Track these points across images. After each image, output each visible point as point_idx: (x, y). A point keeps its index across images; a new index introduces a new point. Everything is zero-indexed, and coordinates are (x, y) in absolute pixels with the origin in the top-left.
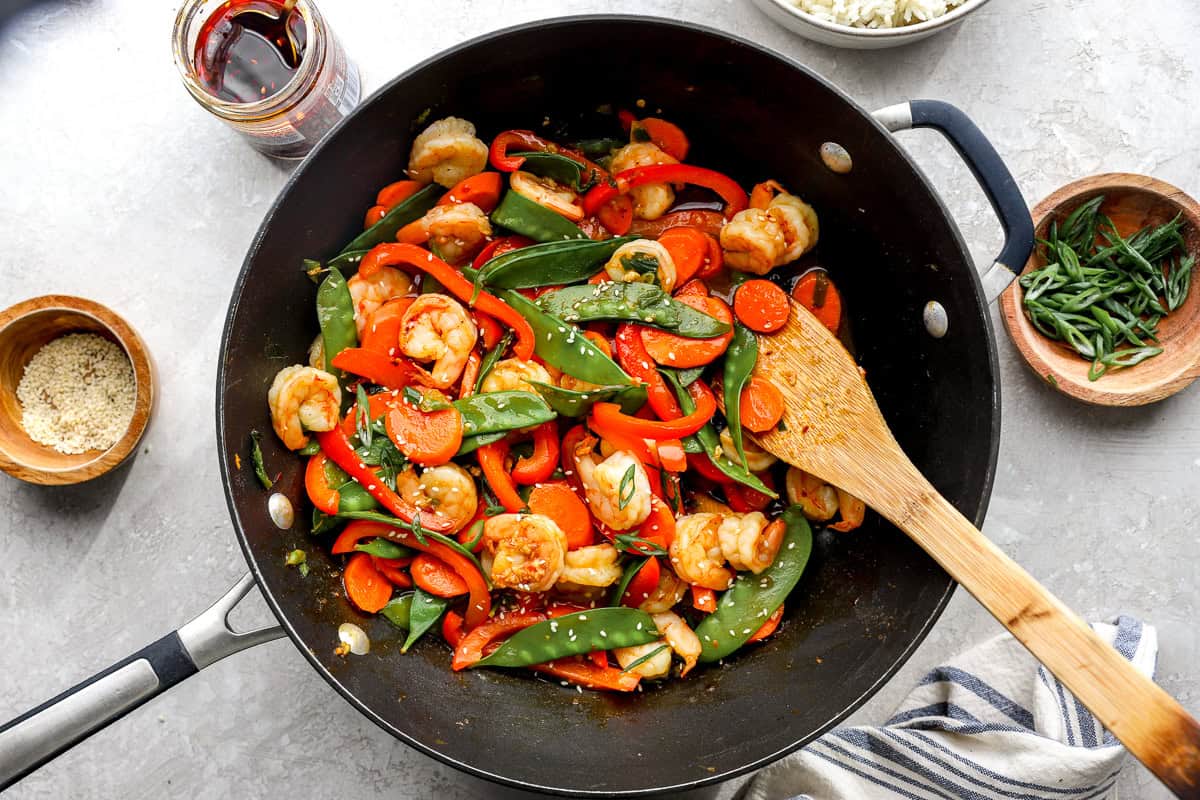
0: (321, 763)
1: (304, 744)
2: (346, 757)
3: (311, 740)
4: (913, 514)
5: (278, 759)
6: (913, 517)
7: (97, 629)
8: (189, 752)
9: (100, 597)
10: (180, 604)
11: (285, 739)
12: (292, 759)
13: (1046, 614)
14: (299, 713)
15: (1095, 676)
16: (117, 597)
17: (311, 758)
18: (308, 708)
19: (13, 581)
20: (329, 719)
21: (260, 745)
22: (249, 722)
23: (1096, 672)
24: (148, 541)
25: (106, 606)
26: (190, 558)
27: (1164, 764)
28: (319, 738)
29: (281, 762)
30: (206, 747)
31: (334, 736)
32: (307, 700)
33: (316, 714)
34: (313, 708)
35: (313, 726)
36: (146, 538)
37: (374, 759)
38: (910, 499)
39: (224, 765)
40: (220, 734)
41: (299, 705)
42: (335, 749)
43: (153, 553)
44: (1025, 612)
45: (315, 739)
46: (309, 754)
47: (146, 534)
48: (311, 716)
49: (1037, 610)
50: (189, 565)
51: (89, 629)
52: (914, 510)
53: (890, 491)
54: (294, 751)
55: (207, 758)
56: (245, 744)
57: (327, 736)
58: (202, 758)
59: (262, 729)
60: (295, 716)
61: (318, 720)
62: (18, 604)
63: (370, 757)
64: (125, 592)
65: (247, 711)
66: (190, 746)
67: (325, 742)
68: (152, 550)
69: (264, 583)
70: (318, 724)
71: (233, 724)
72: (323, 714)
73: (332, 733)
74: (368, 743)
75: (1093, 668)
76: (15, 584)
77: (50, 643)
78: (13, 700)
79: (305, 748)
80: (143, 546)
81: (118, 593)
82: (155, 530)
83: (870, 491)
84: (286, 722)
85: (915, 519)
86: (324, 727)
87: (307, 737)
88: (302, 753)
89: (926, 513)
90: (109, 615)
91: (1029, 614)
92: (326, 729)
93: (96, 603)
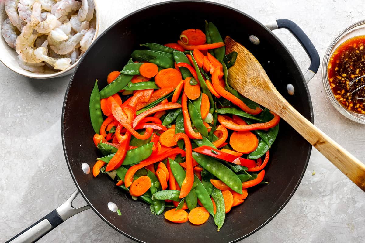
0: (103, 241)
1: (97, 235)
2: (111, 239)
3: (99, 233)
4: (282, 113)
5: (89, 239)
6: (282, 114)
7: (31, 198)
8: (61, 237)
9: (32, 188)
10: (58, 190)
11: (91, 233)
12: (94, 239)
13: (324, 142)
14: (96, 225)
15: (340, 160)
16: (38, 188)
17: (99, 239)
18: (98, 224)
19: (5, 182)
20: (105, 227)
21: (84, 235)
22: (80, 228)
23: (340, 159)
24: (48, 170)
25: (34, 191)
26: (61, 175)
27: (362, 185)
28: (102, 233)
29: (90, 240)
30: (66, 235)
31: (107, 232)
32: (98, 221)
33: (101, 225)
34: (100, 223)
35: (100, 229)
36: (47, 169)
37: (119, 240)
38: (281, 108)
39: (72, 241)
40: (70, 231)
41: (96, 223)
42: (107, 236)
43: (49, 174)
44: (318, 142)
45: (101, 233)
46: (99, 238)
47: (47, 167)
48: (100, 226)
49: (321, 141)
50: (61, 178)
51: (29, 198)
52: (282, 112)
53: (275, 106)
54: (94, 237)
55: (66, 239)
56: (78, 235)
57: (104, 233)
58: (65, 238)
59: (84, 230)
60: (95, 226)
61: (102, 227)
62: (7, 189)
63: (118, 239)
64: (40, 186)
65: (79, 224)
66: (61, 235)
67: (104, 234)
68: (49, 173)
69: (82, 192)
70: (102, 229)
71: (75, 228)
72: (103, 225)
73: (106, 231)
74: (118, 235)
75: (338, 158)
76: (5, 183)
77: (17, 202)
78: (5, 220)
79: (98, 236)
80: (46, 172)
81: (38, 187)
82: (50, 167)
83: (270, 106)
84: (91, 228)
85: (283, 114)
86: (104, 229)
87: (98, 233)
88: (97, 237)
89: (286, 112)
90: (35, 193)
91: (319, 142)
92: (104, 230)
93: (31, 190)
